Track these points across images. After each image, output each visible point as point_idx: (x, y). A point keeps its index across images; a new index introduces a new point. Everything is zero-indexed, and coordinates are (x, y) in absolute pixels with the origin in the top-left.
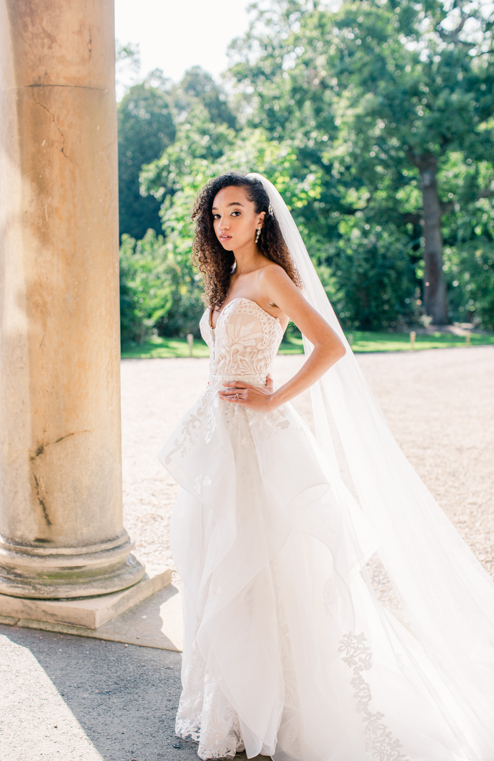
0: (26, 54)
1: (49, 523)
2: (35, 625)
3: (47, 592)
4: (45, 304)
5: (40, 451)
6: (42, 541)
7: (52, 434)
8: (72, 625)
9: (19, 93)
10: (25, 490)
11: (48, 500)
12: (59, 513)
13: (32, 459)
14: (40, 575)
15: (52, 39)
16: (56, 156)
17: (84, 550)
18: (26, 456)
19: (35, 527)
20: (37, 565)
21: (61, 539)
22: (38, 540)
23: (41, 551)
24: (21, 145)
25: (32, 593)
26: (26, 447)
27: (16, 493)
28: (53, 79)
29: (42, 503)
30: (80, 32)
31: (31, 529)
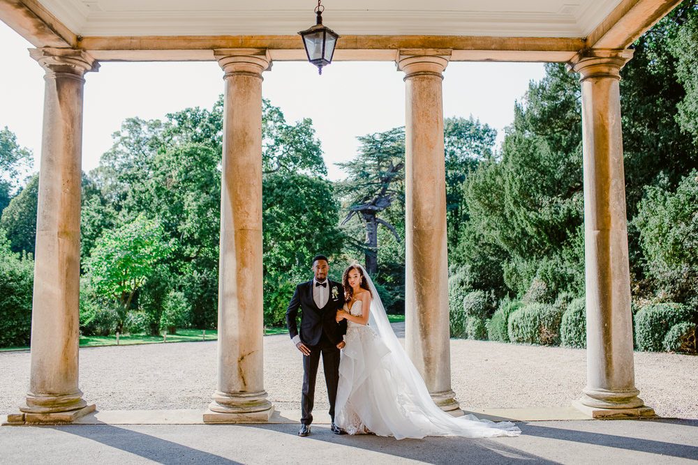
0: (238, 218)
1: (245, 385)
2: (243, 422)
3: (247, 409)
4: (245, 305)
5: (242, 358)
6: (242, 392)
7: (247, 352)
8: (258, 420)
9: (236, 232)
10: (236, 373)
11: (245, 376)
12: (248, 381)
13: (239, 361)
14: (242, 404)
15: (248, 214)
16: (249, 254)
17: (257, 394)
18: (237, 360)
19: (240, 387)
20: (242, 400)
21: (249, 390)
22: (241, 391)
23: (243, 395)
24: (236, 249)
25: (242, 411)
26: (236, 357)
27: (232, 375)
28: (248, 228)
29: (243, 377)
30: (256, 212)
31: (237, 387)
